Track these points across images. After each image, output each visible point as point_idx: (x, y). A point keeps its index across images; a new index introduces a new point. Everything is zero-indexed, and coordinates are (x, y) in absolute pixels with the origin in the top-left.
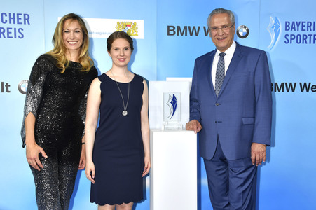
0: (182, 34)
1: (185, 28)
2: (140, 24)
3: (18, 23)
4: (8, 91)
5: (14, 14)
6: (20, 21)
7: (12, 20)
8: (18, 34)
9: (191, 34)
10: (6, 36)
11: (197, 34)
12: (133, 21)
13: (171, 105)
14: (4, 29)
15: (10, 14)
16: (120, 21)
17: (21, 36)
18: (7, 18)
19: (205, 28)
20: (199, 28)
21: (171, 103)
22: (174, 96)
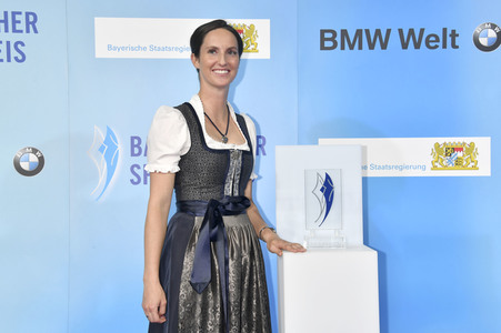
0: (351, 47)
1: (359, 33)
3: (15, 31)
5: (6, 13)
6: (18, 27)
7: (2, 25)
8: (14, 53)
9: (372, 46)
11: (384, 46)
13: (321, 195)
17: (20, 58)
19: (401, 31)
20: (389, 31)
21: (322, 190)
22: (327, 176)
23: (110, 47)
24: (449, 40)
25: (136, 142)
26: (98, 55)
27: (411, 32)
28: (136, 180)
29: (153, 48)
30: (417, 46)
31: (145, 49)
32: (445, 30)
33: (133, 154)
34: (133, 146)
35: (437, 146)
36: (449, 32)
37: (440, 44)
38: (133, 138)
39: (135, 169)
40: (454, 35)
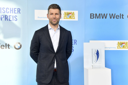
0: (98, 18)
1: (100, 14)
2: (76, 13)
3: (15, 13)
4: (9, 48)
5: (12, 8)
6: (16, 12)
7: (12, 12)
8: (14, 19)
9: (103, 18)
10: (8, 20)
11: (106, 18)
12: (72, 11)
13: (96, 55)
14: (7, 16)
15: (10, 8)
16: (66, 11)
17: (16, 20)
18: (9, 10)
19: (110, 14)
20: (107, 14)
21: (96, 54)
23: (38, 17)
24: (121, 16)
26: (35, 19)
27: (112, 14)
30: (114, 18)
32: (120, 14)
35: (118, 42)
36: (121, 15)
37: (119, 17)
40: (123, 15)
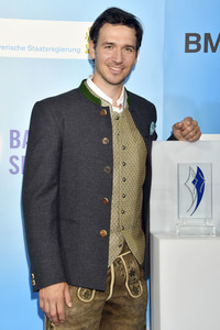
21: (194, 183)
22: (199, 169)
25: (15, 135)
28: (14, 170)
29: (31, 48)
31: (23, 48)
33: (12, 146)
34: (12, 139)
38: (12, 132)
39: (14, 160)
